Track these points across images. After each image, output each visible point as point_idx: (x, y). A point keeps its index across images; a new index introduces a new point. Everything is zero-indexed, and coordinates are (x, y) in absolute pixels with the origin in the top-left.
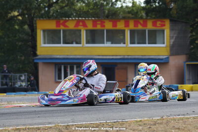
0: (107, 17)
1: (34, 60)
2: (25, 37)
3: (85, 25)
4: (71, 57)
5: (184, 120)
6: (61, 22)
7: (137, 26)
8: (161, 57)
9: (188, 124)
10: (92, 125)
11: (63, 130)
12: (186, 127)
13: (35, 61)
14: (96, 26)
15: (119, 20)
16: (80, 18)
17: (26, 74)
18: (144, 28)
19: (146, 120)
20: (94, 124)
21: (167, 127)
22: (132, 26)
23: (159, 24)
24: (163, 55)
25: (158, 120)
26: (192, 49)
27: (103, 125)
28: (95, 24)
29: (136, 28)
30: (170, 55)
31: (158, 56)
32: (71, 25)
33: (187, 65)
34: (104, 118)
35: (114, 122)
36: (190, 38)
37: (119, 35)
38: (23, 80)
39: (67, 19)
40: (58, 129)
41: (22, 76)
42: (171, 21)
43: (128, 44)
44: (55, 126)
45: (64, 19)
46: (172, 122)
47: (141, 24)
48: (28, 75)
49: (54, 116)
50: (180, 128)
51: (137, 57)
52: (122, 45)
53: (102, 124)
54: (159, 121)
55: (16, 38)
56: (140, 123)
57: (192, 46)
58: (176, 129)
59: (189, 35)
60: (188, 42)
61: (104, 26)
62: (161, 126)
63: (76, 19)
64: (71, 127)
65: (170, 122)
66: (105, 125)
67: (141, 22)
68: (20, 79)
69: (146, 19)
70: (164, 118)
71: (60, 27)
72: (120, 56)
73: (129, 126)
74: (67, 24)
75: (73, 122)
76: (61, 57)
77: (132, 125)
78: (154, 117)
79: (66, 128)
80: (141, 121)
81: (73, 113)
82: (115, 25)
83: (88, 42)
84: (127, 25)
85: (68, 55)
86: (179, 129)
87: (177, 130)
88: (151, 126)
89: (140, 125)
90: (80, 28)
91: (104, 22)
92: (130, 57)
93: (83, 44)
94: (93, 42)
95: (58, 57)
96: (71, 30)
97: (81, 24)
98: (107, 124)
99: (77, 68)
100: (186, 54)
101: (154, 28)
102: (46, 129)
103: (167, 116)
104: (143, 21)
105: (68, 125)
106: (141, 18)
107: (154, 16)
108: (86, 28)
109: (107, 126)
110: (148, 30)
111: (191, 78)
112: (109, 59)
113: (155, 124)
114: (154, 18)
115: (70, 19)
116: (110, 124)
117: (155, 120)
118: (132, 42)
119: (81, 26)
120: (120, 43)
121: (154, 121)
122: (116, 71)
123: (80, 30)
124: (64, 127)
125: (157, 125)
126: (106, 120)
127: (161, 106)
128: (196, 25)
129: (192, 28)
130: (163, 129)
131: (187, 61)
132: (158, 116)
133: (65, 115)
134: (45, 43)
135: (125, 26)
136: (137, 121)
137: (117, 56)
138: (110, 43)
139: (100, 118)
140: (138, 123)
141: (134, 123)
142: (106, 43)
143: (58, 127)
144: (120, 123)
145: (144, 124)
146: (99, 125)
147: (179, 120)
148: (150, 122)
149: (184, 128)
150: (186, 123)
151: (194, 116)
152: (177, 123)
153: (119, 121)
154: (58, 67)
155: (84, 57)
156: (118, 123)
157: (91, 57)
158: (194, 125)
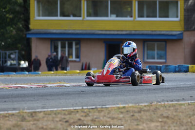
1: (26, 35)
2: (18, 8)
4: (70, 32)
5: (177, 107)
8: (174, 33)
9: (179, 112)
10: (63, 112)
11: (27, 118)
12: (177, 115)
13: (28, 36)
17: (17, 51)
19: (131, 107)
20: (66, 110)
21: (154, 116)
24: (176, 31)
25: (145, 106)
27: (78, 112)
30: (184, 31)
31: (171, 31)
34: (82, 103)
35: (92, 109)
38: (14, 58)
40: (21, 117)
41: (12, 54)
43: (135, 18)
46: (162, 109)
48: (19, 52)
49: (24, 101)
50: (170, 116)
51: (145, 32)
52: (128, 18)
53: (76, 111)
54: (145, 108)
55: (6, 10)
56: (123, 110)
58: (164, 117)
62: (148, 114)
64: (38, 114)
65: (159, 109)
68: (10, 57)
70: (153, 104)
72: (126, 31)
73: (108, 113)
75: (43, 108)
76: (58, 32)
77: (113, 112)
78: (142, 103)
80: (124, 107)
83: (89, 15)
85: (66, 30)
86: (167, 117)
87: (165, 120)
88: (135, 114)
89: (122, 113)
92: (137, 32)
93: (84, 18)
94: (96, 15)
95: (54, 31)
98: (82, 111)
99: (76, 44)
102: (6, 117)
105: (35, 112)
109: (82, 114)
110: (159, 2)
112: (113, 35)
113: (140, 112)
116: (86, 111)
117: (142, 107)
118: (140, 16)
120: (126, 16)
121: (140, 108)
124: (29, 115)
125: (142, 113)
126: (83, 106)
130: (149, 118)
132: (147, 102)
133: (38, 100)
134: (39, 16)
136: (119, 108)
137: (122, 31)
138: (115, 16)
139: (76, 104)
140: (120, 110)
141: (115, 110)
142: (111, 16)
143: (22, 114)
144: (99, 109)
145: (127, 111)
146: (72, 112)
147: (169, 107)
148: (134, 109)
149: (175, 116)
150: (178, 110)
151: (189, 102)
152: (167, 110)
153: (98, 107)
154: (54, 43)
155: (85, 32)
156: (95, 110)
157: (93, 32)
158: (187, 113)
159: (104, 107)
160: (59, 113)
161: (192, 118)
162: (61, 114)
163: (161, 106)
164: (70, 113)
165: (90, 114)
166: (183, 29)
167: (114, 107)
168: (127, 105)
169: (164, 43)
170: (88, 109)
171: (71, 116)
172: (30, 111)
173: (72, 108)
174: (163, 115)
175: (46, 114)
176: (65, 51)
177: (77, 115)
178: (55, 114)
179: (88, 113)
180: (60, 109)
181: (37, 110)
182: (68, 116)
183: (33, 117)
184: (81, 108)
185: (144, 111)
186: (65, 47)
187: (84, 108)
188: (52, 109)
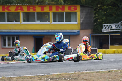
0: (37, 4)
3: (22, 9)
4: (13, 31)
6: (6, 7)
7: (58, 10)
9: (93, 77)
10: (27, 77)
12: (91, 78)
14: (30, 10)
15: (45, 6)
16: (19, 5)
18: (63, 11)
19: (64, 74)
20: (28, 76)
22: (54, 10)
23: (73, 9)
24: (76, 30)
25: (72, 73)
26: (96, 25)
27: (35, 77)
28: (29, 9)
29: (57, 11)
30: (81, 30)
31: (72, 30)
32: (13, 9)
33: (92, 36)
34: (35, 72)
35: (42, 75)
36: (94, 18)
37: (46, 16)
39: (10, 5)
42: (81, 6)
43: (51, 22)
44: (2, 78)
45: (8, 5)
46: (82, 75)
47: (60, 8)
49: (1, 71)
50: (87, 79)
51: (57, 31)
52: (47, 23)
54: (73, 75)
56: (60, 76)
57: (95, 24)
58: (85, 80)
59: (94, 16)
60: (93, 21)
61: (35, 10)
63: (16, 5)
64: (13, 79)
65: (80, 75)
66: (36, 77)
67: (61, 7)
69: (64, 5)
70: (76, 72)
71: (5, 10)
72: (46, 30)
74: (10, 8)
75: (14, 75)
76: (6, 31)
77: (55, 77)
78: (69, 72)
79: (10, 79)
80: (60, 74)
81: (14, 69)
82: (42, 9)
83: (24, 21)
84: (51, 9)
85: (10, 30)
86: (86, 80)
89: (60, 78)
90: (19, 11)
91: (35, 7)
92: (53, 31)
93: (21, 22)
94: (28, 21)
95: (4, 31)
96: (13, 13)
97: (19, 8)
98: (37, 76)
100: (91, 29)
101: (69, 11)
103: (78, 71)
104: (62, 7)
105: (11, 78)
106: (61, 4)
107: (69, 3)
108: (23, 11)
109: (38, 78)
110: (65, 13)
111: (95, 45)
112: (38, 32)
113: (70, 77)
114: (70, 4)
115: (12, 5)
116: (39, 76)
117: (70, 74)
118: (54, 21)
119: (19, 10)
120: (46, 22)
122: (44, 40)
123: (19, 13)
124: (8, 79)
125: (72, 77)
127: (74, 64)
128: (98, 9)
129: (95, 11)
131: (92, 34)
132: (72, 71)
133: (9, 71)
135: (50, 10)
136: (58, 75)
137: (44, 30)
138: (39, 21)
139: (32, 73)
140: (59, 76)
141: (56, 76)
142: (37, 22)
143: (3, 79)
144: (46, 76)
145: (63, 77)
146: (32, 77)
147: (86, 74)
148: (66, 75)
149: (90, 79)
150: (92, 76)
151: (97, 71)
152: (85, 76)
153: (45, 74)
154: (4, 38)
155: (22, 31)
156: (45, 76)
157: (26, 31)
158: (97, 77)
159: (48, 74)
160: (24, 78)
161: (100, 80)
162: (26, 79)
163: (81, 73)
164: (31, 78)
165: (42, 78)
166: (80, 29)
167: (55, 74)
168: (62, 73)
169: (68, 37)
170: (40, 75)
171: (32, 80)
172: (8, 77)
173: (31, 75)
174: (83, 78)
175: (17, 79)
176: (10, 42)
177: (35, 79)
178: (23, 78)
179: (41, 78)
180: (25, 76)
181: (11, 77)
182: (30, 80)
183: (10, 80)
184: (36, 75)
185: (72, 76)
186: (10, 40)
187: (38, 75)
188: (20, 76)
